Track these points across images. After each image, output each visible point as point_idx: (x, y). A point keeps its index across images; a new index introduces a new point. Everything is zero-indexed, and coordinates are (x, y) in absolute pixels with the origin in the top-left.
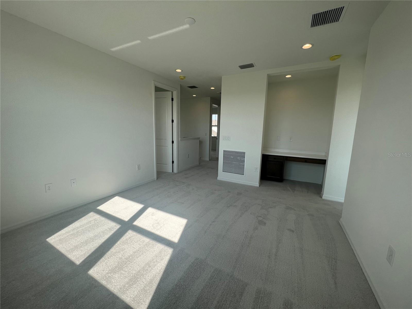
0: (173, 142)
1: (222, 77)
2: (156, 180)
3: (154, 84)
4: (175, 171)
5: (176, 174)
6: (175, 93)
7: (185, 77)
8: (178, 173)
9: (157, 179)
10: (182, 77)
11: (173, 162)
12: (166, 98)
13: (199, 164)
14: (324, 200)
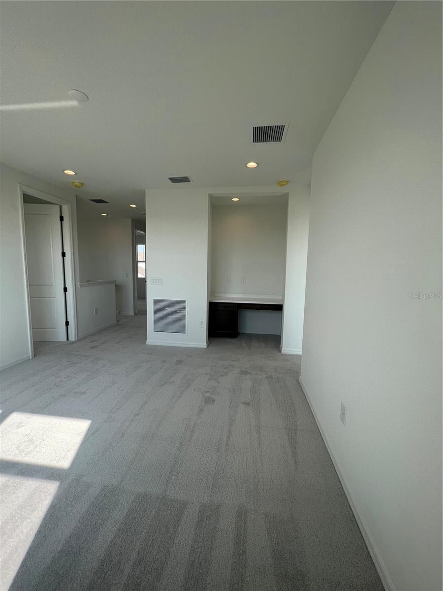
0: (65, 290)
1: (145, 191)
2: (32, 358)
3: (20, 190)
4: (72, 337)
5: (73, 343)
6: (66, 209)
7: (82, 184)
8: (78, 340)
9: (34, 357)
10: (77, 184)
11: (67, 323)
12: (48, 215)
13: (117, 322)
14: (282, 354)
